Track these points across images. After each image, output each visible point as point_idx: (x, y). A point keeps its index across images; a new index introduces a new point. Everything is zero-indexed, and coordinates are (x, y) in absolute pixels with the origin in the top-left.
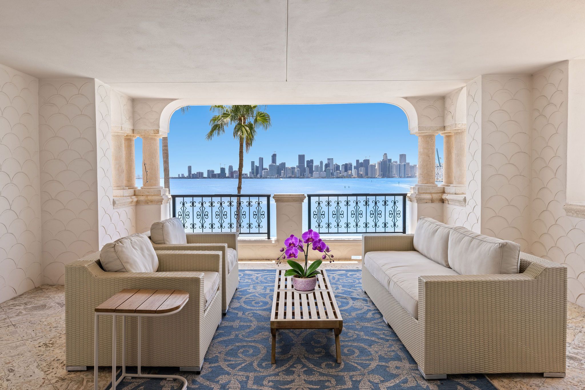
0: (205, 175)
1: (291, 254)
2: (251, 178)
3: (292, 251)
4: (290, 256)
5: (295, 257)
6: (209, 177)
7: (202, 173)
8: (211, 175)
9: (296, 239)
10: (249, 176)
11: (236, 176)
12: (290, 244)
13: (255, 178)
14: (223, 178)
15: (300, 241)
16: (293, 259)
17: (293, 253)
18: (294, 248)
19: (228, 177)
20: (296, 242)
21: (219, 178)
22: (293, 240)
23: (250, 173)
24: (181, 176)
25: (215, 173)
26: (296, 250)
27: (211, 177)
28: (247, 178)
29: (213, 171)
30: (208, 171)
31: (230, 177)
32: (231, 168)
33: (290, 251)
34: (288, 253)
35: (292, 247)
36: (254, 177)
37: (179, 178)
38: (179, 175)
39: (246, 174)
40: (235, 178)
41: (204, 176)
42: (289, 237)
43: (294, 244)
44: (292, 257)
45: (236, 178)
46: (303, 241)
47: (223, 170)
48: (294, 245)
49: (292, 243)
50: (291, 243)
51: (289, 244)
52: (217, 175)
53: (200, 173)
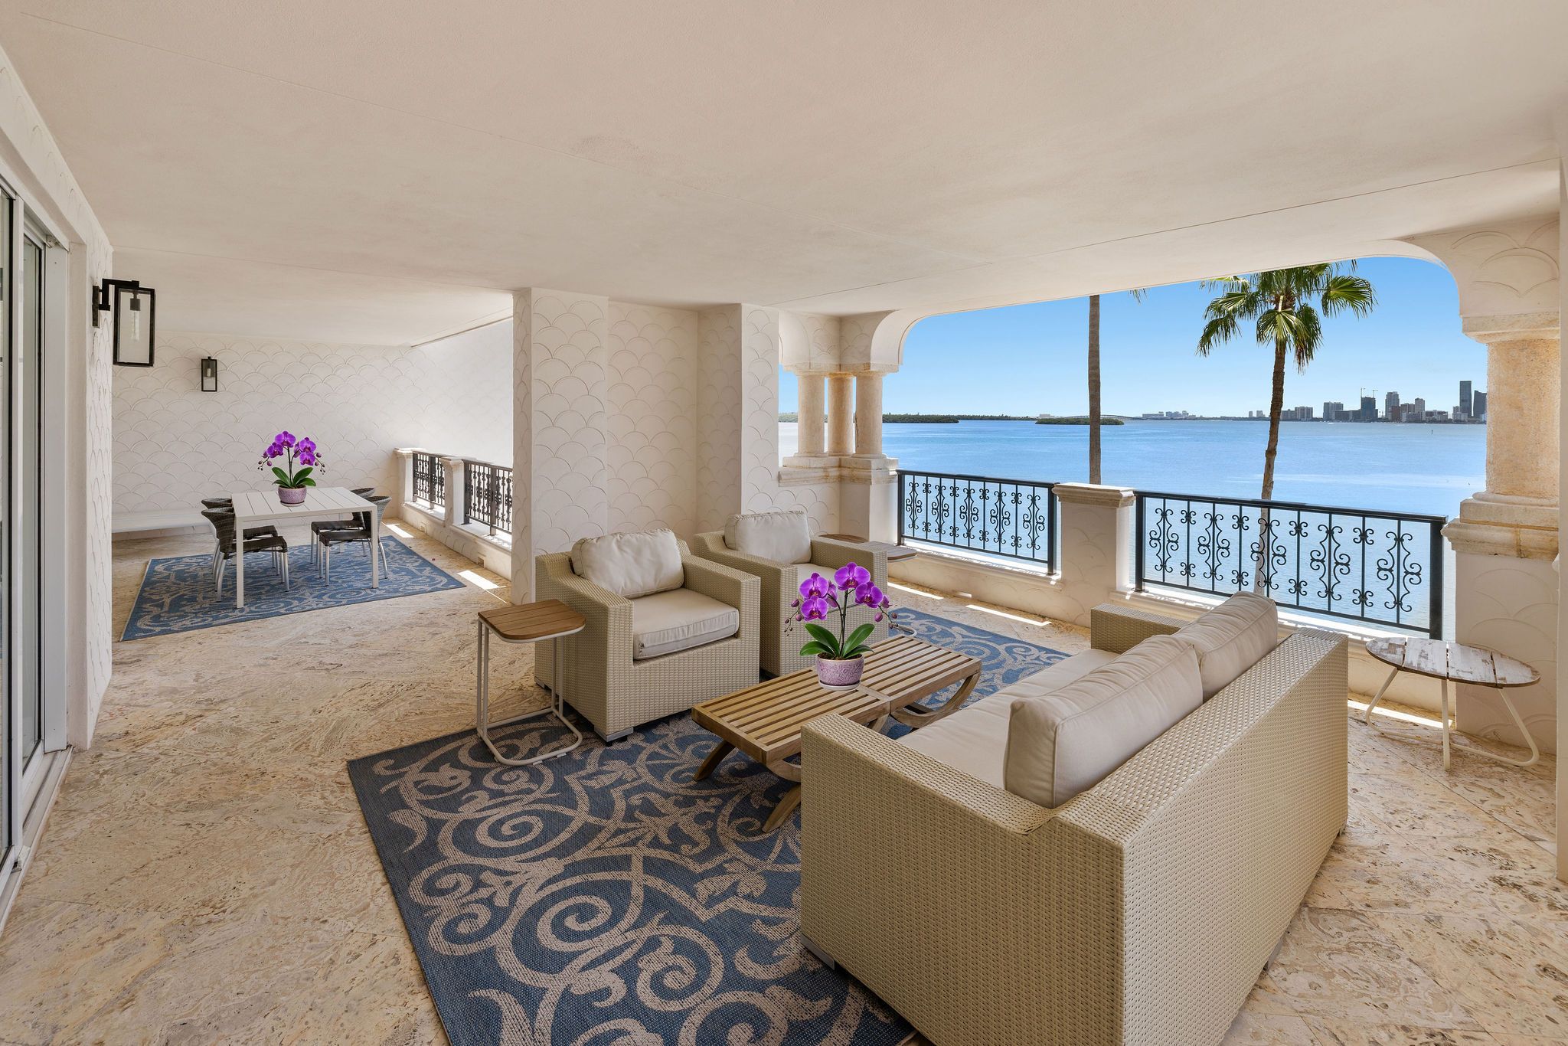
0: (1318, 413)
1: (812, 612)
2: (1458, 421)
3: (813, 607)
4: (811, 616)
5: (821, 617)
6: (1327, 418)
7: (1310, 410)
8: (1334, 414)
9: (823, 581)
10: (1450, 416)
11: (1408, 416)
12: (811, 592)
13: (1474, 422)
14: (1370, 422)
15: (831, 586)
16: (816, 621)
17: (817, 610)
18: (818, 599)
19: (1384, 420)
20: (823, 587)
21: (1357, 421)
22: (818, 584)
23: (1456, 409)
24: (1255, 415)
25: (1346, 408)
26: (822, 604)
27: (1333, 418)
28: (1450, 421)
29: (1340, 406)
30: (1327, 405)
31: (1390, 418)
32: (1392, 398)
33: (812, 606)
34: (807, 609)
35: (815, 599)
36: (1468, 421)
37: (1251, 419)
38: (1251, 413)
39: (1441, 413)
40: (1405, 422)
41: (1314, 416)
42: (809, 577)
43: (819, 592)
44: (815, 617)
45: (1409, 422)
46: (837, 588)
47: (1368, 403)
48: (820, 595)
49: (816, 590)
50: (814, 589)
51: (808, 592)
52: (1351, 414)
53: (1303, 409)
